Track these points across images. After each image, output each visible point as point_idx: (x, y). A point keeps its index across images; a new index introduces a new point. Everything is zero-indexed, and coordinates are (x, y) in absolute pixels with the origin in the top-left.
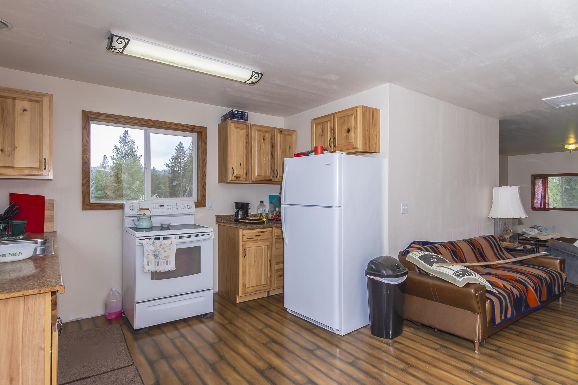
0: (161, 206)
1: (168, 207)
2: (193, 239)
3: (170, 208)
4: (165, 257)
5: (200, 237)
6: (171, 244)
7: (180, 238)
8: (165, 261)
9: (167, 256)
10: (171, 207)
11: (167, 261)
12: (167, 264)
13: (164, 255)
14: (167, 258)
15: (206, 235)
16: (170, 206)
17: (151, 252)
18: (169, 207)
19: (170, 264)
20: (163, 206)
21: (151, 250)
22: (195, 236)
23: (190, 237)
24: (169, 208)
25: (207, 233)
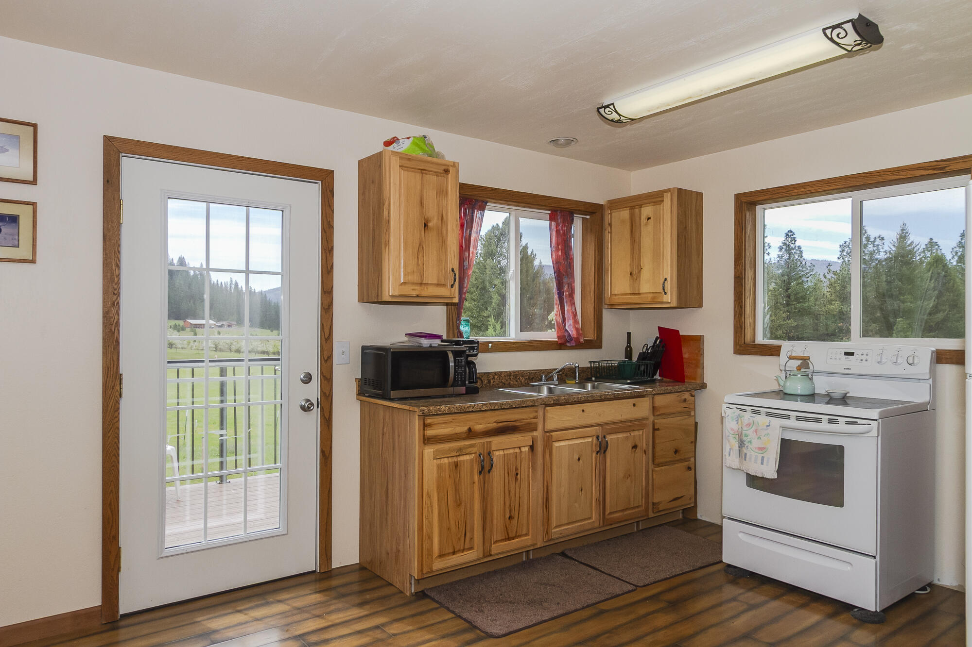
0: (846, 354)
1: (862, 357)
2: (825, 426)
3: (866, 360)
4: (761, 449)
5: (842, 427)
6: (768, 426)
7: (799, 418)
8: (760, 456)
9: (764, 448)
10: (869, 358)
11: (763, 458)
12: (762, 463)
13: (756, 443)
14: (764, 451)
15: (855, 423)
16: (867, 355)
17: (732, 432)
18: (864, 358)
19: (767, 465)
20: (852, 354)
21: (732, 429)
22: (831, 421)
23: (819, 421)
24: (864, 360)
25: (860, 421)
